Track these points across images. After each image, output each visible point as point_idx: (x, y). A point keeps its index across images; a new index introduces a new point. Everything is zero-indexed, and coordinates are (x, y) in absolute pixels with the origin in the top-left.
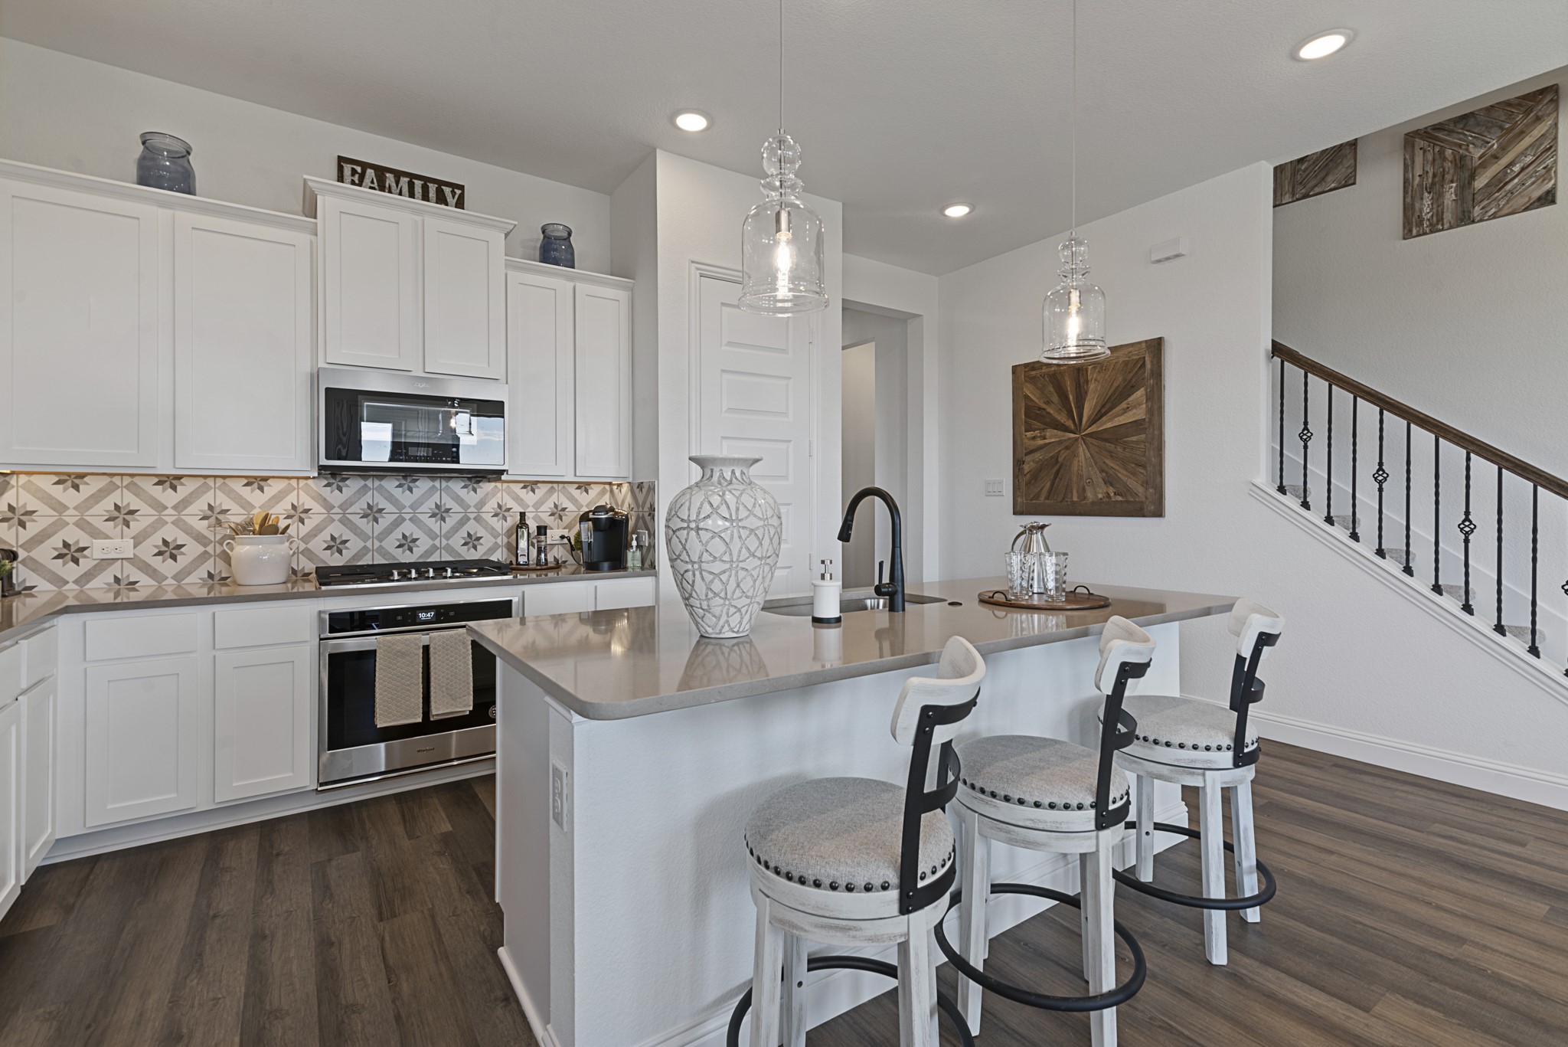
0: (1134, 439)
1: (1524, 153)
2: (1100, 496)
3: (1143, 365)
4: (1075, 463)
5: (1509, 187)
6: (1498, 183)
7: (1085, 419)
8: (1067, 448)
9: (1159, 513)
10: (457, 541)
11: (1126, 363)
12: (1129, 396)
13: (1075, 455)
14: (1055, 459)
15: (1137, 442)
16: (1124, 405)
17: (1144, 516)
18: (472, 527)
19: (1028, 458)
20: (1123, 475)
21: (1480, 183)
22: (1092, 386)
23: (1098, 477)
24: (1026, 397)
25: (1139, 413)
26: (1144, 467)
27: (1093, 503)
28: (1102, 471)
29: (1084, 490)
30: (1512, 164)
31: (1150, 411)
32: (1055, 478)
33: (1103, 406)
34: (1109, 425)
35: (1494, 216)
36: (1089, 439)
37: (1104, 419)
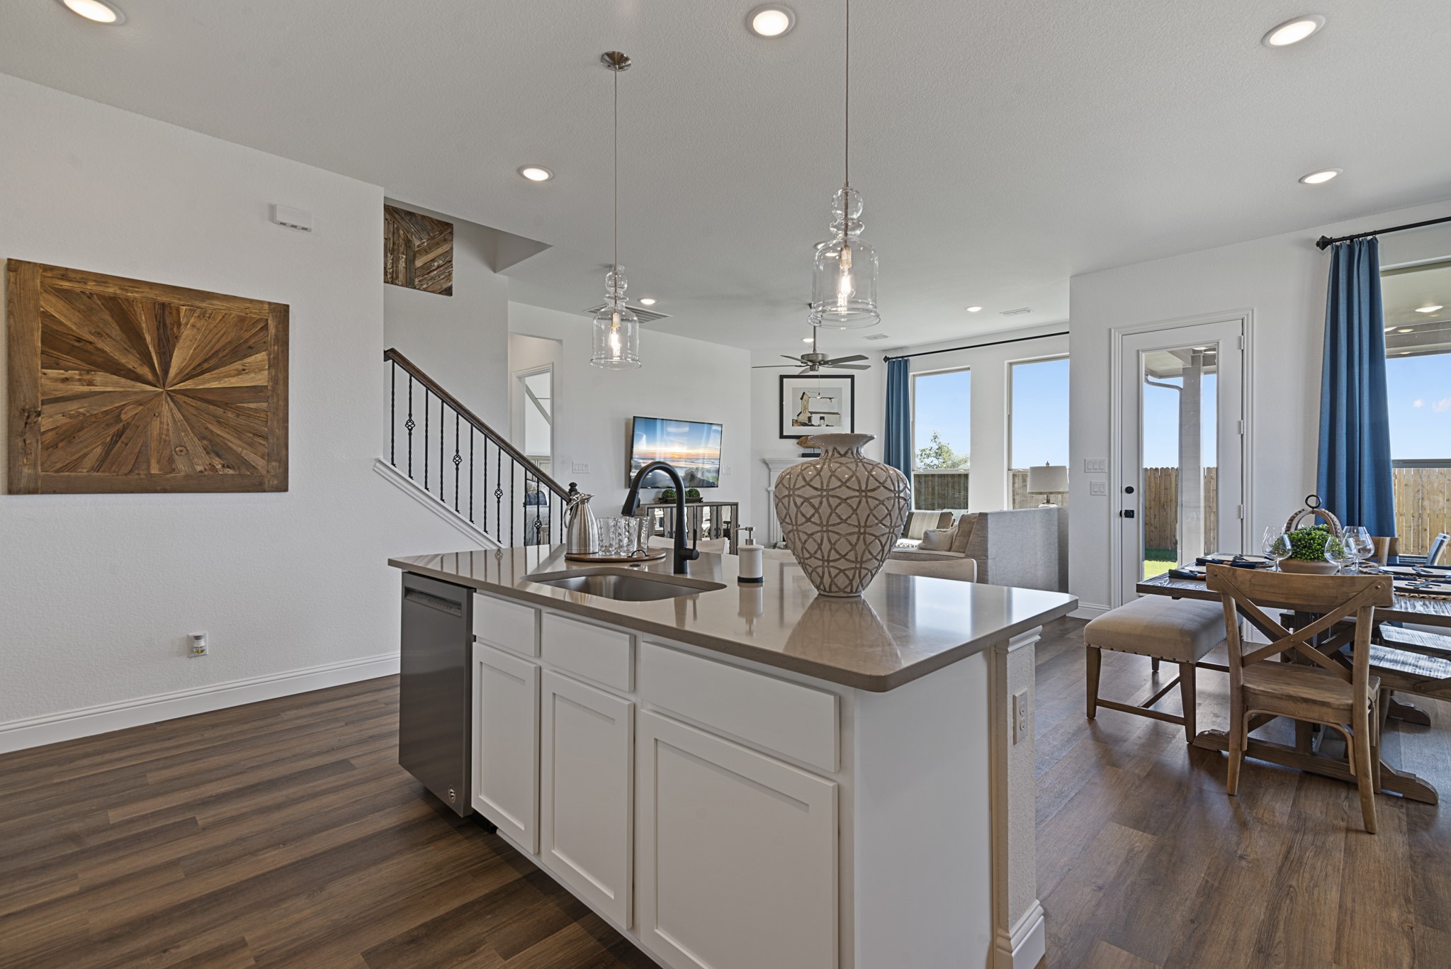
0: (252, 406)
1: (439, 257)
2: (199, 468)
3: (265, 327)
4: (156, 424)
5: (432, 274)
6: (427, 268)
7: (173, 371)
8: (140, 403)
9: (283, 487)
11: (242, 320)
12: (246, 356)
13: (157, 415)
14: (116, 415)
15: (256, 410)
16: (237, 365)
17: (264, 491)
19: (47, 409)
20: (235, 444)
21: (419, 263)
22: (186, 333)
23: (194, 445)
24: (45, 315)
25: (261, 379)
26: (265, 438)
27: (187, 477)
28: (202, 438)
29: (171, 460)
30: (433, 260)
31: (274, 380)
32: (114, 442)
33: (206, 360)
34: (214, 385)
35: (425, 290)
36: (180, 398)
37: (207, 376)
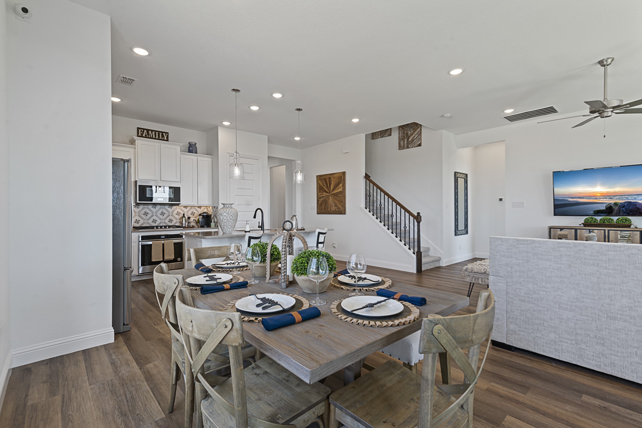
0: (340, 195)
1: (416, 135)
2: (334, 209)
3: (342, 178)
4: (329, 201)
5: (414, 141)
7: (331, 190)
8: (328, 197)
9: (345, 214)
10: (167, 221)
11: (339, 177)
12: (339, 185)
13: (329, 199)
14: (325, 200)
15: (341, 196)
16: (338, 187)
17: (342, 214)
18: (171, 217)
19: (320, 200)
20: (338, 204)
21: (410, 139)
22: (332, 182)
23: (333, 205)
24: (319, 184)
25: (341, 190)
26: (342, 202)
27: (333, 211)
28: (334, 203)
29: (331, 208)
30: (414, 137)
31: (343, 189)
32: (325, 205)
33: (334, 187)
34: (335, 192)
35: (412, 147)
36: (332, 195)
37: (335, 190)
